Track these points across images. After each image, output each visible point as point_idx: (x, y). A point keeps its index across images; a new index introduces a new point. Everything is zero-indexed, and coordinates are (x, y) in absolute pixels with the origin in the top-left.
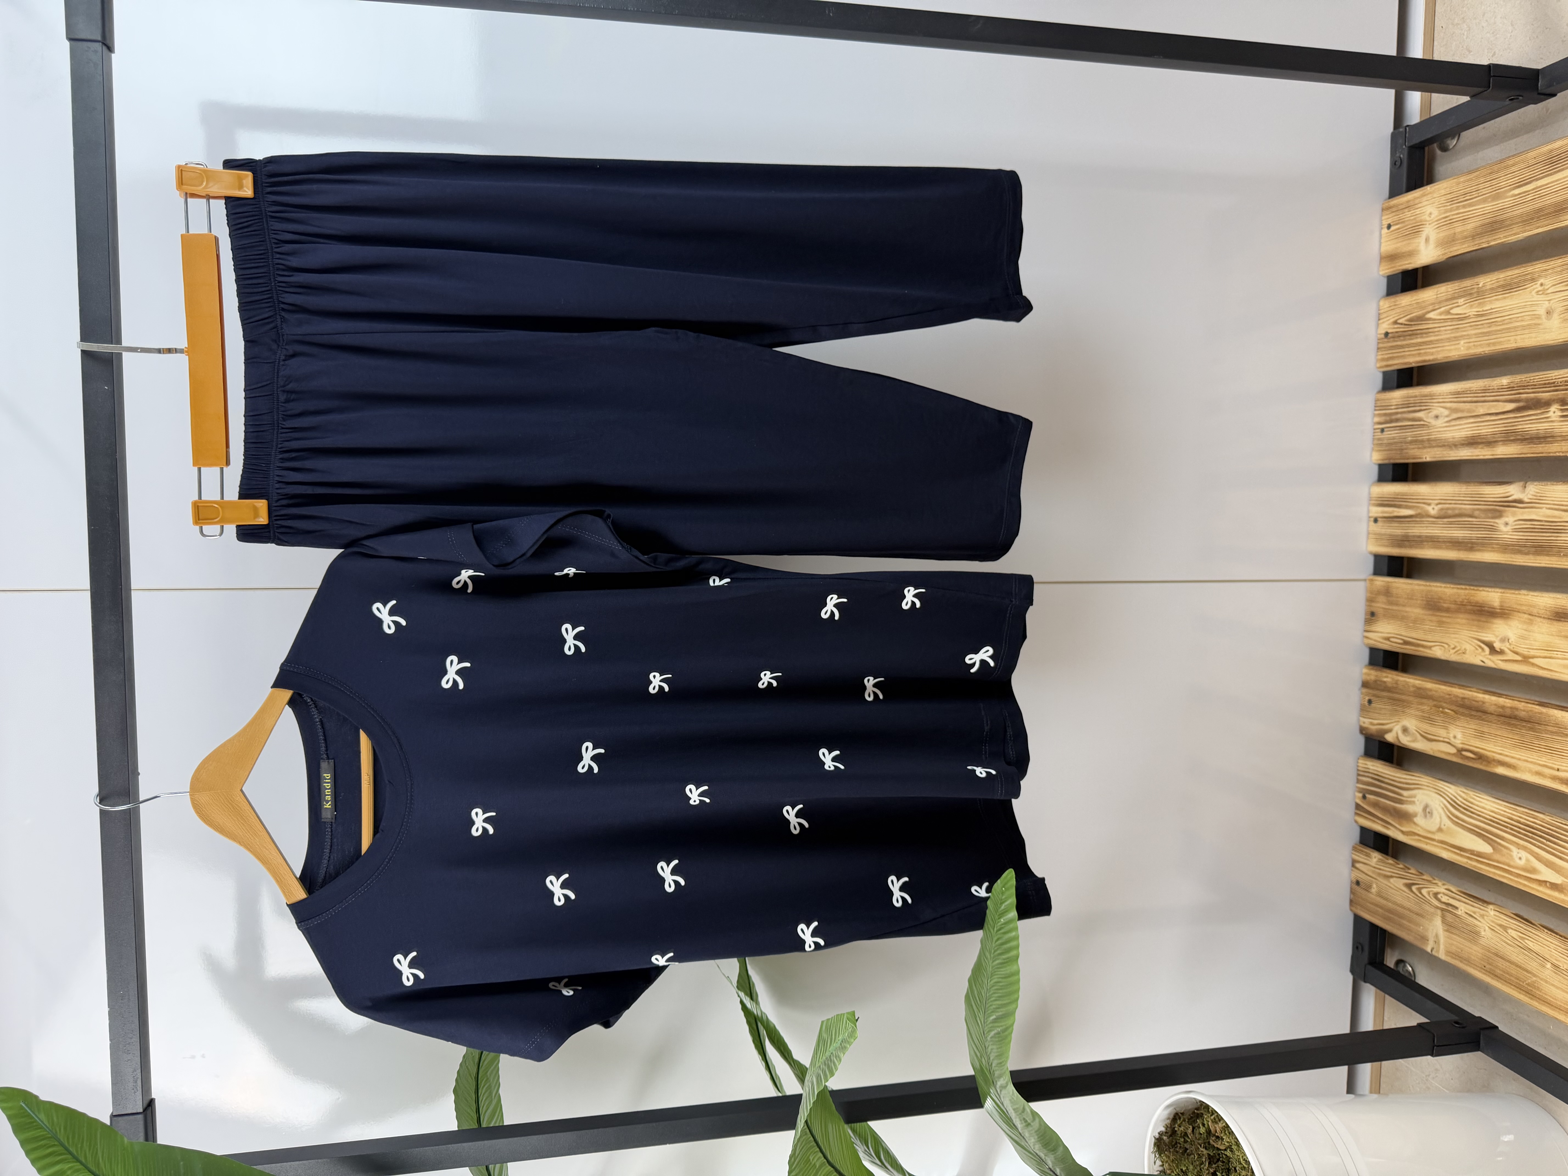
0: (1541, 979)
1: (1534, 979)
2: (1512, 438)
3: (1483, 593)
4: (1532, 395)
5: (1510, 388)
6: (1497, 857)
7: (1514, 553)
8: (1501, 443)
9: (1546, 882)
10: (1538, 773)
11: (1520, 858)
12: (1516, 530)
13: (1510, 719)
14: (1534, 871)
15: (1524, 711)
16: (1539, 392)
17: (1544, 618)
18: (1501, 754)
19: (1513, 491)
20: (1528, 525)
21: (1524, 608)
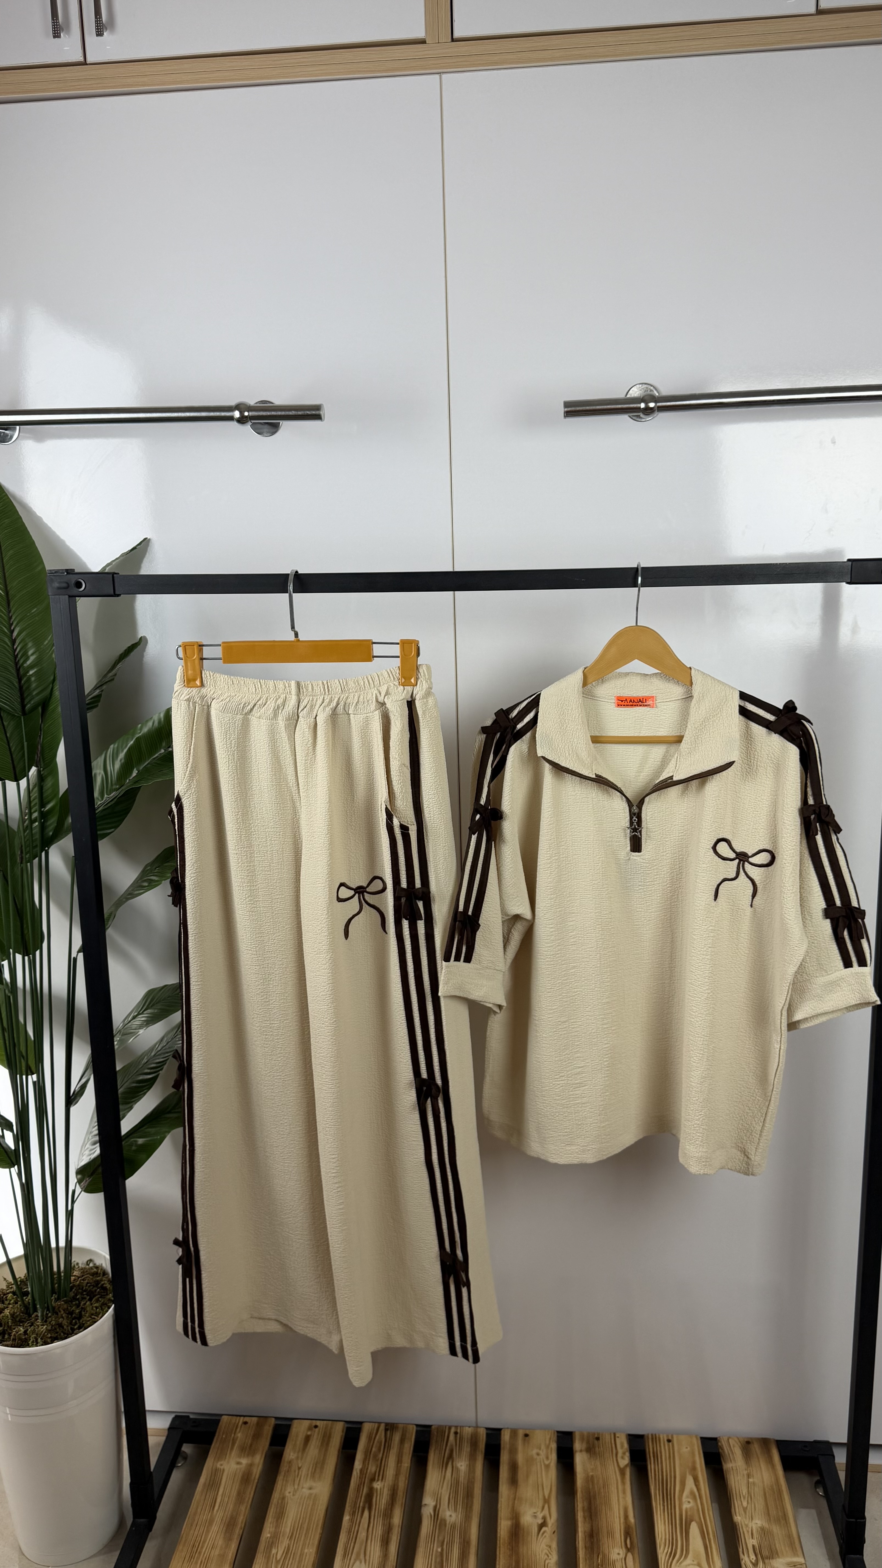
0: (764, 1485)
1: (767, 1489)
2: (389, 1512)
3: (502, 1533)
4: (363, 1498)
5: (353, 1514)
6: (697, 1518)
7: (472, 1511)
8: (391, 1520)
9: (696, 1485)
10: (624, 1492)
11: (689, 1502)
12: (455, 1510)
13: (592, 1513)
14: (692, 1493)
15: (583, 1503)
16: (362, 1494)
17: (516, 1490)
18: (620, 1518)
19: (427, 1511)
20: (452, 1501)
21: (511, 1503)
